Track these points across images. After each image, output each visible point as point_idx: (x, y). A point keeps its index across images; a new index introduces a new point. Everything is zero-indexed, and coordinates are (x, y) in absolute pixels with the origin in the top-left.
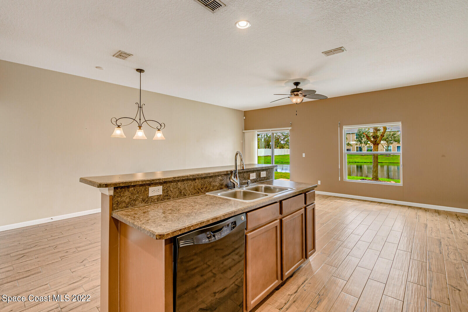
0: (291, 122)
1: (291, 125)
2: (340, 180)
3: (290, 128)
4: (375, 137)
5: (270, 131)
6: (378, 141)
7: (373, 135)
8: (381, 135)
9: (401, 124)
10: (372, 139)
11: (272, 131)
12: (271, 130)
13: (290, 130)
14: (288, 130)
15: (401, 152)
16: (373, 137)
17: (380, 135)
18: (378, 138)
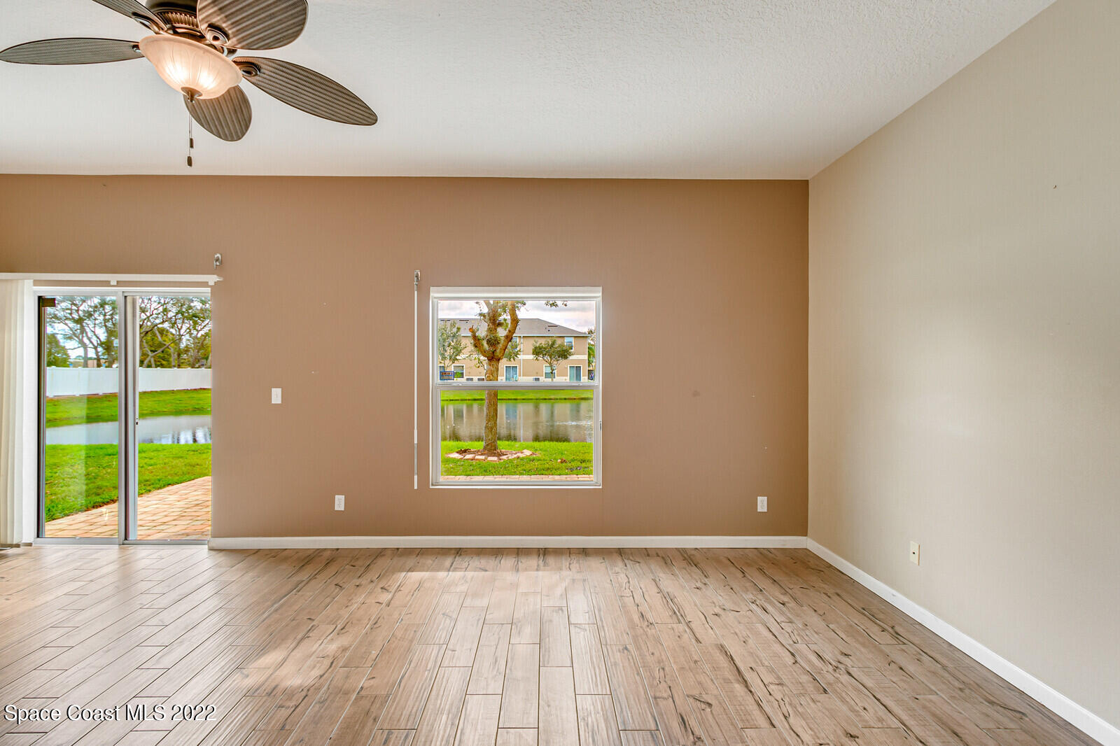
0: (218, 255)
1: (220, 267)
2: (416, 488)
3: (212, 279)
4: (493, 342)
5: (107, 283)
6: (498, 351)
7: (489, 337)
8: (507, 337)
9: (600, 294)
10: (486, 346)
11: (119, 284)
12: (113, 278)
13: (216, 288)
14: (205, 284)
15: (598, 381)
16: (488, 342)
17: (503, 338)
18: (498, 343)
